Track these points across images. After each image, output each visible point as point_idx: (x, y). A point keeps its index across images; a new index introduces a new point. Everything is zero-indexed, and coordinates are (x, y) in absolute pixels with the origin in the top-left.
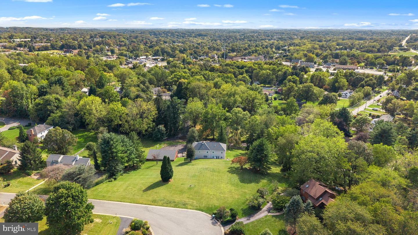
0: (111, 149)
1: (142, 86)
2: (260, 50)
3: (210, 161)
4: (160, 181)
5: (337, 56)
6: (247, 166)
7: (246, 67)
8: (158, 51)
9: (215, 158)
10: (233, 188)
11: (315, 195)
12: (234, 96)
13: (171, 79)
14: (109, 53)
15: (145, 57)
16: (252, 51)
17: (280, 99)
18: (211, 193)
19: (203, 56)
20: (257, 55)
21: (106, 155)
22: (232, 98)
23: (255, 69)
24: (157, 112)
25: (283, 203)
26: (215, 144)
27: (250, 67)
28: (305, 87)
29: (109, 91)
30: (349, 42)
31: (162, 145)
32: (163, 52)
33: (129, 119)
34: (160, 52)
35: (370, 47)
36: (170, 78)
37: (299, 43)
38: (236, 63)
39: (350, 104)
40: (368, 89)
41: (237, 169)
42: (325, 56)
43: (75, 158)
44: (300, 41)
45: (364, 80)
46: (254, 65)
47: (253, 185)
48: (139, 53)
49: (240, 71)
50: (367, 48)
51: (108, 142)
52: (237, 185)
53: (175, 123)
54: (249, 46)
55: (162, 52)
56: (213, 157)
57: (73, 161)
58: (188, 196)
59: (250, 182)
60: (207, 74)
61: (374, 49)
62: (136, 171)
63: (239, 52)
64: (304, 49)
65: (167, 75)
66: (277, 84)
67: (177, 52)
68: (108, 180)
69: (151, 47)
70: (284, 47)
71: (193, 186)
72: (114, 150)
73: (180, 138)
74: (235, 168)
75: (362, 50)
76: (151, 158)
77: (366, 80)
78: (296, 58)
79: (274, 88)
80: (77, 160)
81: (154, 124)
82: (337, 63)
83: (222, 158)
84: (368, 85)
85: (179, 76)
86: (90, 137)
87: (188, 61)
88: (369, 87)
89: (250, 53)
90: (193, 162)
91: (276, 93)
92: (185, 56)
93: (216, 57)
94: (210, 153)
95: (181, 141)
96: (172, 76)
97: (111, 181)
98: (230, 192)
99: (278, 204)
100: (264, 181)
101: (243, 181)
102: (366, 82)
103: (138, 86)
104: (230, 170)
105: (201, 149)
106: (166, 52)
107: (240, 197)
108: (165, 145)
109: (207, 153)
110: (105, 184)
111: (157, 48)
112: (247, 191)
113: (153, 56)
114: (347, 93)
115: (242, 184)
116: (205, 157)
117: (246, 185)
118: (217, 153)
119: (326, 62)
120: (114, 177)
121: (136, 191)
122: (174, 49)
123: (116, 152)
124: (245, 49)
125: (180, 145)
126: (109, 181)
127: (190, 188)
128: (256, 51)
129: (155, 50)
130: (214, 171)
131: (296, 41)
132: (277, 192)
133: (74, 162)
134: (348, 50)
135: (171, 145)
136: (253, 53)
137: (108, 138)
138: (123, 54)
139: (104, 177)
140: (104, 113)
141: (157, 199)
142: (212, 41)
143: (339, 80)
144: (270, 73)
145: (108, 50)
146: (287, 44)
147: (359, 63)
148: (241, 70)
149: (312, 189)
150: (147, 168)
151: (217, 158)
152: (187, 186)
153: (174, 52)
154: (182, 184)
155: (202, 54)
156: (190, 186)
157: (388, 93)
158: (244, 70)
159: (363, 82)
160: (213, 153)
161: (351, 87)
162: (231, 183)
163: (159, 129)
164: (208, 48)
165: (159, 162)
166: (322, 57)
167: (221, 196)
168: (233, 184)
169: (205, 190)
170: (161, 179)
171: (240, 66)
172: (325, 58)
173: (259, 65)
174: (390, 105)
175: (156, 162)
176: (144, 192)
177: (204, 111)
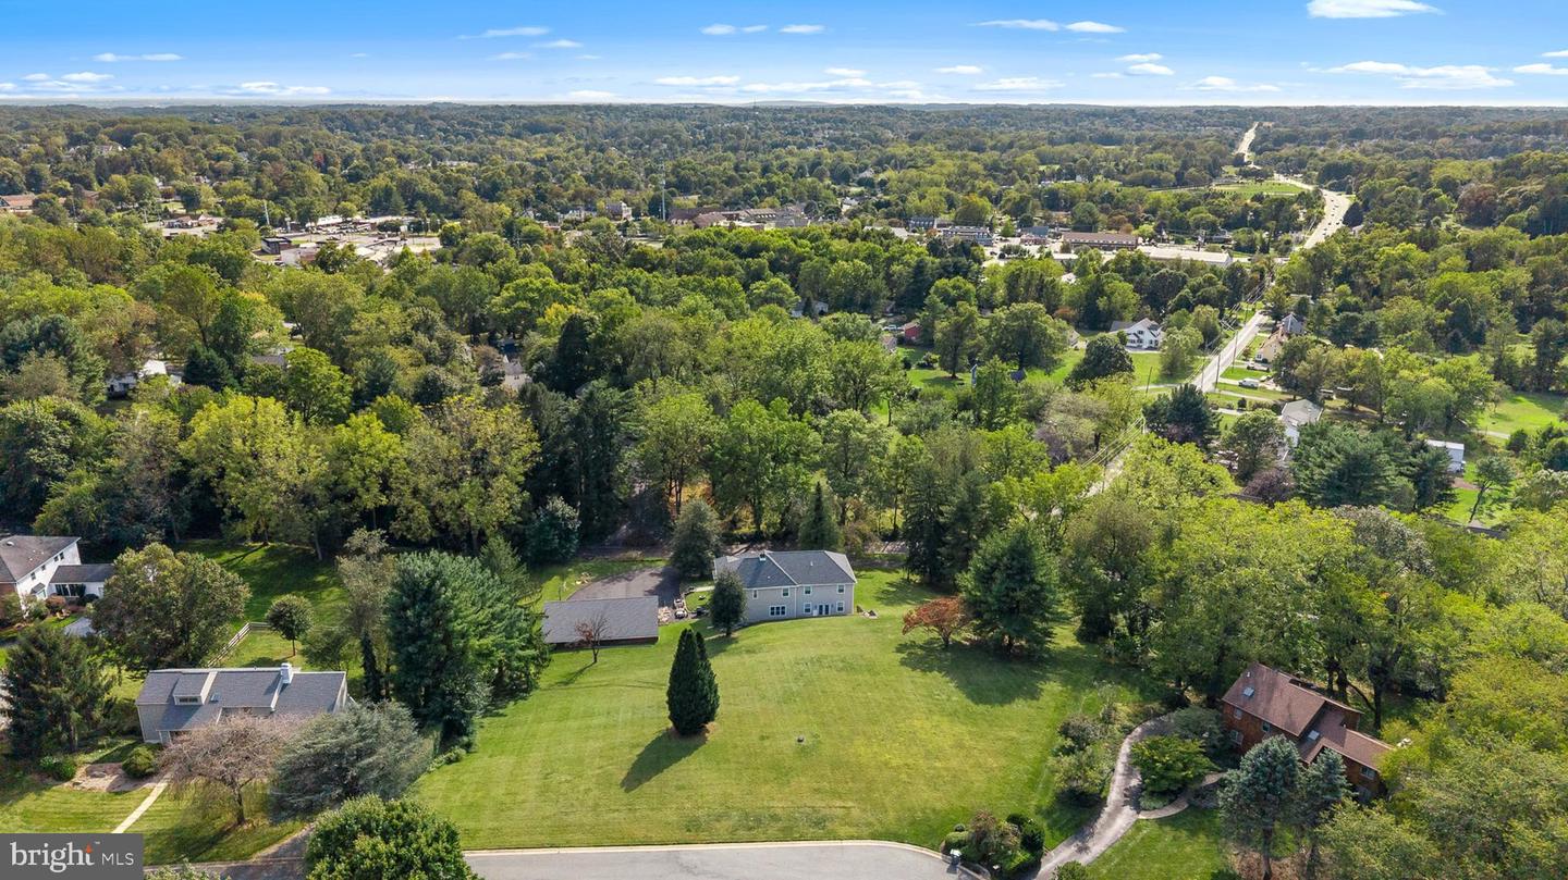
0: (440, 623)
1: (422, 338)
2: (786, 186)
3: (811, 628)
4: (667, 735)
5: (1053, 201)
6: (965, 635)
7: (767, 249)
8: (388, 192)
9: (816, 613)
10: (959, 729)
12: (804, 364)
13: (507, 306)
14: (176, 207)
15: (338, 219)
16: (757, 186)
17: (922, 366)
18: (894, 763)
19: (575, 208)
20: (778, 204)
21: (422, 649)
22: (798, 371)
23: (802, 259)
24: (536, 446)
25: (1185, 768)
26: (811, 558)
27: (784, 250)
28: (1015, 316)
29: (309, 369)
30: (1075, 151)
31: (573, 577)
32: (411, 195)
33: (423, 482)
34: (397, 198)
35: (1152, 167)
36: (497, 300)
37: (910, 155)
38: (724, 236)
39: (1165, 368)
40: (1207, 312)
41: (928, 647)
42: (1018, 204)
43: (274, 676)
44: (911, 150)
45: (1185, 282)
46: (795, 242)
47: (1020, 706)
48: (312, 203)
49: (748, 266)
50: (1141, 173)
52: (969, 717)
53: (605, 487)
54: (736, 169)
55: (405, 198)
56: (808, 610)
57: (270, 690)
58: (816, 786)
59: (1006, 697)
60: (639, 280)
61: (1164, 174)
62: (524, 699)
63: (707, 193)
64: (937, 177)
65: (485, 288)
66: (892, 311)
67: (469, 195)
68: (442, 758)
69: (354, 177)
70: (861, 171)
71: (808, 741)
72: (457, 626)
73: (629, 544)
74: (921, 647)
75: (1127, 178)
76: (576, 637)
77: (1192, 282)
78: (919, 211)
79: (884, 325)
80: (285, 686)
81: (526, 494)
82: (1062, 225)
83: (840, 609)
84: (1205, 301)
85: (538, 290)
87: (526, 229)
88: (1209, 308)
89: (752, 195)
90: (744, 637)
91: (901, 342)
92: (505, 209)
93: (627, 212)
94: (795, 596)
95: (635, 554)
96: (505, 294)
97: (457, 759)
98: (960, 745)
99: (1171, 774)
100: (1052, 688)
101: (979, 695)
102: (1194, 290)
103: (408, 341)
104: (904, 655)
105: (758, 582)
106: (424, 197)
107: (1003, 761)
108: (586, 577)
109: (785, 594)
110: (436, 777)
111: (381, 181)
112: (1014, 734)
113: (372, 214)
114: (1141, 332)
115: (981, 708)
116: (778, 614)
117: (998, 710)
118: (823, 593)
119: (1026, 224)
120: (465, 739)
121: (595, 792)
122: (453, 186)
123: (464, 635)
124: (730, 182)
125: (642, 571)
126: (449, 761)
127: (803, 750)
128: (772, 188)
129: (374, 190)
130: (848, 667)
131: (901, 150)
132: (1117, 726)
134: (1079, 178)
135: (607, 575)
136: (760, 194)
137: (428, 575)
138: (243, 211)
139: (431, 742)
141: (699, 813)
142: (588, 149)
143: (1106, 288)
144: (866, 272)
145: (167, 195)
146: (869, 162)
147: (1136, 223)
148: (753, 262)
149: (1269, 700)
150: (567, 684)
151: (824, 611)
152: (787, 744)
153: (455, 195)
154: (762, 738)
155: (570, 200)
156: (800, 741)
157: (1265, 325)
158: (764, 260)
159: (1186, 291)
160: (808, 592)
161: (1148, 308)
162: (942, 712)
163: (552, 515)
164: (587, 178)
165: (602, 652)
166: (1010, 204)
167: (935, 768)
168: (953, 714)
169: (862, 750)
170: (671, 725)
171: (745, 246)
172: (1018, 210)
173: (814, 239)
174: (1303, 368)
175: (591, 653)
176: (629, 790)
177: (716, 429)
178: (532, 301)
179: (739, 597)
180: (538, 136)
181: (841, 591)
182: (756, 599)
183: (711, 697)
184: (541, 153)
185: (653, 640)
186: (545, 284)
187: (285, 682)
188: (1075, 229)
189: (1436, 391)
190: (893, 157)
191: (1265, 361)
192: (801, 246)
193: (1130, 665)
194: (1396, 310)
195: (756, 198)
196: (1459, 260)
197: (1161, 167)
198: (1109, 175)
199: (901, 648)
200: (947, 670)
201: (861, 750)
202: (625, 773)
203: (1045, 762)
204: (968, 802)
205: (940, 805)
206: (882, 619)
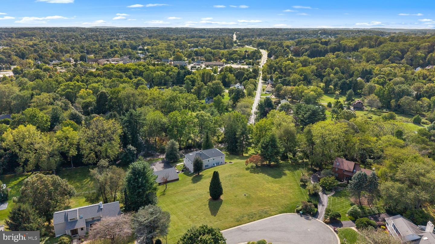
2: (120, 51)
5: (197, 53)
10: (277, 185)
11: (350, 169)
16: (111, 52)
18: (270, 195)
20: (120, 56)
24: (122, 130)
25: (334, 183)
26: (212, 150)
27: (135, 70)
30: (195, 40)
37: (151, 42)
41: (253, 167)
42: (190, 54)
44: (150, 40)
47: (284, 177)
49: (127, 75)
50: (215, 46)
52: (277, 182)
54: (101, 46)
56: (214, 165)
57: (99, 211)
58: (258, 204)
61: (221, 46)
71: (247, 195)
73: (147, 156)
74: (251, 168)
75: (212, 47)
76: (163, 181)
77: (246, 73)
80: (101, 209)
82: (203, 60)
83: (222, 163)
84: (251, 78)
89: (111, 54)
92: (31, 61)
93: (73, 61)
94: (211, 161)
98: (280, 189)
99: (331, 185)
100: (287, 172)
102: (247, 75)
104: (249, 171)
107: (292, 190)
109: (208, 161)
112: (289, 184)
114: (238, 87)
116: (207, 167)
117: (280, 179)
118: (218, 159)
125: (156, 163)
127: (247, 197)
128: (116, 52)
130: (239, 176)
131: (147, 40)
133: (101, 213)
134: (199, 47)
136: (113, 54)
141: (237, 217)
142: (47, 41)
143: (227, 76)
144: (164, 74)
146: (140, 43)
148: (128, 73)
149: (343, 165)
150: (164, 195)
151: (217, 164)
152: (243, 197)
154: (236, 196)
156: (245, 195)
157: (263, 83)
158: (130, 73)
159: (245, 75)
160: (214, 160)
161: (237, 80)
162: (270, 182)
163: (129, 150)
167: (280, 195)
168: (272, 182)
169: (261, 194)
171: (123, 69)
172: (189, 56)
173: (144, 66)
174: (282, 92)
175: (165, 185)
176: (215, 216)
177: (165, 120)
178: (71, 89)
180: (27, 38)
181: (222, 158)
184: (31, 43)
185: (178, 180)
186: (75, 84)
187: (101, 207)
188: (206, 61)
189: (313, 95)
190: (146, 42)
191: (268, 91)
192: (141, 68)
194: (293, 77)
196: (300, 64)
197: (219, 44)
198: (207, 47)
199: (247, 169)
200: (263, 172)
202: (210, 212)
203: (300, 189)
204: (293, 201)
205: (288, 203)
206: (235, 164)
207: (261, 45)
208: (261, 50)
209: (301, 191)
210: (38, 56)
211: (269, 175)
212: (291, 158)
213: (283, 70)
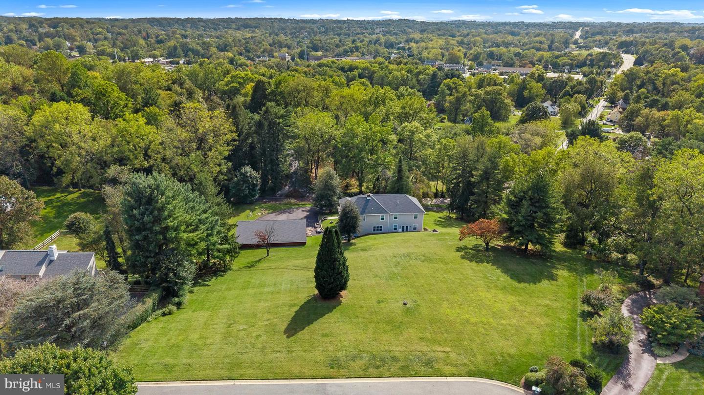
0: (158, 220)
1: (177, 88)
2: (364, 48)
3: (399, 238)
4: (315, 298)
5: (491, 55)
6: (498, 243)
7: (357, 68)
8: (175, 48)
9: (400, 230)
10: (511, 298)
12: (384, 104)
13: (227, 85)
14: (75, 54)
15: (152, 60)
16: (350, 48)
18: (473, 320)
19: (264, 56)
20: (360, 56)
21: (146, 238)
22: (382, 107)
23: (374, 72)
24: (235, 135)
25: (689, 328)
26: (398, 198)
27: (366, 69)
28: (487, 93)
29: (107, 92)
31: (257, 211)
32: (186, 50)
33: (169, 154)
34: (179, 51)
35: (537, 42)
36: (223, 83)
37: (421, 38)
38: (336, 63)
39: (562, 123)
40: (582, 97)
41: (476, 248)
42: (476, 55)
43: (44, 255)
45: (567, 84)
46: (371, 66)
47: (545, 284)
48: (138, 50)
49: (348, 76)
50: (532, 45)
51: (150, 200)
52: (515, 289)
53: (275, 163)
54: (340, 41)
55: (183, 51)
56: (395, 229)
57: (40, 264)
58: (420, 336)
61: (542, 46)
62: (222, 276)
63: (326, 50)
65: (216, 77)
67: (214, 50)
68: (159, 312)
69: (160, 42)
70: (398, 44)
71: (410, 304)
72: (170, 223)
73: (289, 196)
74: (472, 249)
75: (525, 48)
76: (254, 240)
77: (571, 84)
78: (428, 59)
80: (51, 261)
81: (230, 164)
82: (499, 66)
83: (415, 229)
84: (579, 92)
85: (243, 78)
86: (71, 205)
87: (240, 62)
88: (581, 95)
89: (347, 52)
90: (359, 243)
92: (230, 55)
93: (288, 58)
94: (389, 220)
95: (293, 201)
96: (226, 79)
97: (170, 313)
98: (515, 309)
99: (677, 331)
100: (563, 274)
101: (518, 277)
102: (572, 88)
103: (169, 89)
104: (463, 253)
105: (366, 211)
106: (192, 50)
107: (547, 321)
108: (264, 212)
109: (382, 219)
110: (153, 324)
111: (172, 43)
112: (548, 302)
113: (167, 58)
114: (547, 107)
115: (522, 285)
116: (378, 230)
117: (532, 287)
118: (406, 219)
119: (480, 64)
120: (176, 299)
121: (264, 338)
122: (206, 46)
123: (176, 229)
124: (337, 46)
125: (297, 209)
126: (164, 314)
127: (408, 310)
128: (357, 49)
129: (169, 47)
130: (428, 259)
133: (43, 268)
135: (276, 210)
136: (352, 52)
137: (150, 187)
138: (105, 54)
139: (149, 302)
140: (104, 141)
141: (339, 354)
143: (528, 86)
145: (71, 49)
146: (402, 40)
147: (534, 65)
148: (351, 74)
150: (250, 267)
151: (405, 229)
152: (396, 307)
153: (208, 50)
154: (379, 302)
155: (261, 53)
156: (405, 304)
157: (606, 106)
158: (356, 73)
159: (568, 88)
160: (396, 218)
161: (548, 96)
162: (496, 287)
163: (244, 175)
164: (270, 45)
165: (271, 250)
166: (471, 56)
167: (502, 324)
168: (504, 288)
169: (449, 311)
170: (316, 292)
171: (347, 67)
172: (476, 58)
173: (381, 64)
174: (639, 120)
175: (265, 250)
176: (288, 337)
177: (338, 133)
178: (239, 83)
179: (356, 218)
180: (248, 29)
181: (416, 217)
182: (365, 221)
183: (344, 273)
184: (249, 36)
185: (303, 244)
187: (52, 258)
188: (504, 66)
190: (413, 39)
191: (611, 121)
192: (374, 67)
193: (604, 261)
194: (676, 97)
195: (350, 53)
197: (541, 43)
198: (516, 46)
199: (459, 249)
200: (495, 262)
201: (447, 311)
202: (287, 324)
203: (576, 321)
204: (531, 349)
205: (512, 351)
206: (442, 234)
207: (626, 47)
208: (623, 55)
209: (574, 329)
210: (245, 49)
211: (506, 271)
212: (592, 245)
213: (659, 84)
